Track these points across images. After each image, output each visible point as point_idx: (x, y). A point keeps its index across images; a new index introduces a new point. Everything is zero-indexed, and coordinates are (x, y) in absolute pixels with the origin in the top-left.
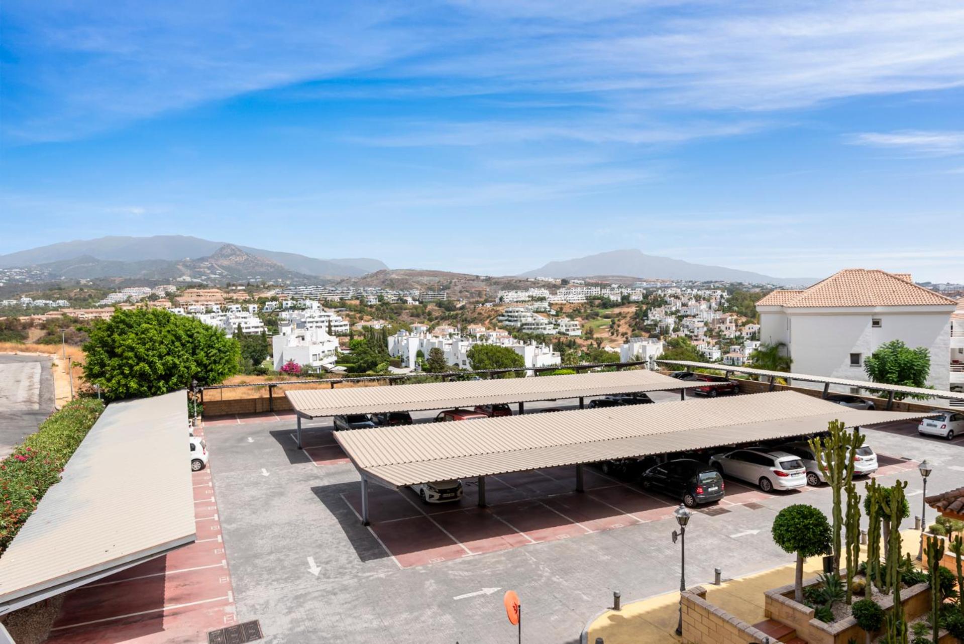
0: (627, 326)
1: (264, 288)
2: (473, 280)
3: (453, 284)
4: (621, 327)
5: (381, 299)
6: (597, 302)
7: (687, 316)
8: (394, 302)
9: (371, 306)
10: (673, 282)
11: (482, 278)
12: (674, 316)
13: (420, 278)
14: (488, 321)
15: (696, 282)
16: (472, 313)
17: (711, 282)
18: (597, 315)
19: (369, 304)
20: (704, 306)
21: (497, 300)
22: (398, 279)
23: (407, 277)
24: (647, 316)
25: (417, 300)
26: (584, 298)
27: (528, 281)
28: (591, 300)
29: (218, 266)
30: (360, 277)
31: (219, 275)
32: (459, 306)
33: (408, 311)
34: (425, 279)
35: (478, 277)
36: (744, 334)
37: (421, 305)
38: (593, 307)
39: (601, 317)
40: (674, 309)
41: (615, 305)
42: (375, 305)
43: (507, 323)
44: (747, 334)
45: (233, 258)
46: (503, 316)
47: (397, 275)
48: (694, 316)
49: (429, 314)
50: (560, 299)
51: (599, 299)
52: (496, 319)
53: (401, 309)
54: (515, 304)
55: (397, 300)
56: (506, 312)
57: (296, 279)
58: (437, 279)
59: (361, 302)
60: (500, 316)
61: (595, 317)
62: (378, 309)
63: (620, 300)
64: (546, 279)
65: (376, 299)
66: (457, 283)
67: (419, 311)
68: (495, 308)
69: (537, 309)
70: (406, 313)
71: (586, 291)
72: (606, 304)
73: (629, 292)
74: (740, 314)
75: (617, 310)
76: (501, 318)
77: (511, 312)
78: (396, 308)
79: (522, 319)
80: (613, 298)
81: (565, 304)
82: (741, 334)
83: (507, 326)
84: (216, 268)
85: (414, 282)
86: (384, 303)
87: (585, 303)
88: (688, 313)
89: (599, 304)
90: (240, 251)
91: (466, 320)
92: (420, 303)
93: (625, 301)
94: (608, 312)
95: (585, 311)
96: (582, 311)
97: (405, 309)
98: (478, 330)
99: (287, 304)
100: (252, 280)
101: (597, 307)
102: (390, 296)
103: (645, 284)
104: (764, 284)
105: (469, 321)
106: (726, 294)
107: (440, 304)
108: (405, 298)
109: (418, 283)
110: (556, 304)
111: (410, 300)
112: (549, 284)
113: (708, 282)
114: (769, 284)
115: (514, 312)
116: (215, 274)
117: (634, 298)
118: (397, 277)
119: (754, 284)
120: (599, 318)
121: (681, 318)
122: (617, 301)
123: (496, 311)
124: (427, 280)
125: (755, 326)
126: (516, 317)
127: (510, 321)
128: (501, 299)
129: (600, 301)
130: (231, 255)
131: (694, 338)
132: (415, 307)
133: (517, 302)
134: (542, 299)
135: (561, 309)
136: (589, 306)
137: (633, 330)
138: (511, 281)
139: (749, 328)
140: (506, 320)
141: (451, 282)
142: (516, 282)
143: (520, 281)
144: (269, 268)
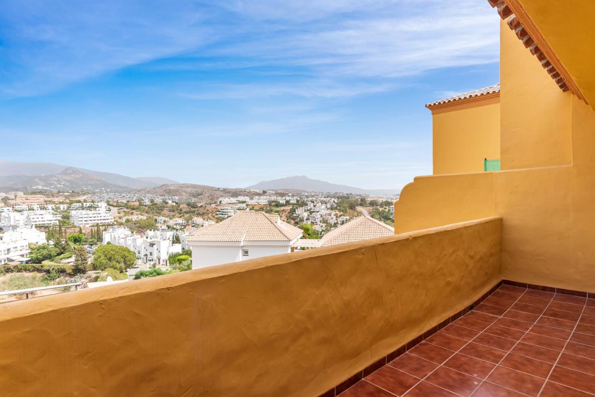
0: (285, 217)
1: (82, 194)
2: (216, 191)
3: (204, 192)
4: (282, 217)
5: (152, 201)
6: (273, 204)
7: (314, 212)
8: (160, 203)
9: (146, 206)
10: (320, 192)
11: (221, 189)
12: (309, 211)
13: (186, 189)
14: (211, 214)
15: (330, 193)
16: (203, 210)
17: (338, 193)
18: (272, 211)
19: (145, 204)
20: (323, 206)
21: (218, 203)
22: (173, 189)
23: (179, 188)
24: (295, 211)
25: (174, 202)
26: (267, 202)
27: (245, 191)
28: (270, 203)
29: (63, 180)
30: (152, 188)
31: (63, 185)
32: (199, 205)
33: (168, 208)
34: (189, 190)
35: (219, 189)
36: (339, 222)
37: (176, 205)
38: (271, 206)
39: (274, 212)
40: (309, 208)
41: (282, 205)
42: (148, 205)
43: (221, 215)
44: (340, 221)
45: (73, 175)
46: (219, 211)
47: (173, 187)
48: (318, 212)
49: (181, 210)
50: (254, 202)
51: (275, 202)
52: (215, 213)
53: (164, 207)
54: (228, 205)
55: (162, 202)
56: (221, 209)
57: (114, 188)
58: (196, 190)
59: (140, 203)
60: (217, 211)
61: (271, 212)
62: (149, 207)
63: (285, 203)
64: (255, 191)
65: (149, 201)
66: (207, 192)
67: (175, 208)
68: (216, 207)
69: (239, 208)
70: (167, 209)
71: (269, 198)
72: (278, 205)
73: (290, 198)
74: (340, 210)
75: (282, 208)
76: (218, 213)
77: (223, 209)
78: (161, 207)
79: (229, 213)
80: (281, 202)
81: (256, 205)
82: (338, 221)
83: (220, 217)
84: (60, 181)
85: (182, 191)
86: (153, 204)
87: (267, 204)
88: (315, 210)
89: (274, 205)
90: (78, 171)
91: (199, 214)
92: (176, 204)
93: (287, 204)
94: (278, 209)
95: (266, 209)
96: (265, 209)
97: (166, 207)
98: (198, 220)
99: (86, 205)
100: (85, 189)
101: (273, 206)
102: (158, 200)
103: (306, 193)
104: (362, 194)
105: (201, 214)
106: (336, 200)
107: (189, 205)
108: (167, 201)
109: (184, 192)
110: (251, 205)
111: (170, 202)
112: (257, 193)
113: (336, 193)
114: (364, 194)
115: (225, 209)
116: (61, 185)
117: (292, 202)
118: (173, 188)
119: (357, 194)
120: (273, 212)
121: (311, 213)
122: (283, 203)
123: (217, 209)
124: (190, 190)
125: (345, 217)
126: (226, 212)
127: (222, 214)
128: (220, 202)
129: (275, 203)
130: (72, 173)
131: (315, 223)
132: (173, 206)
133: (229, 204)
134: (244, 202)
135: (253, 207)
136: (269, 206)
137: (288, 219)
138: (237, 191)
139: (342, 219)
140: (220, 214)
141: (203, 192)
142: (239, 192)
143: (241, 191)
144: (97, 182)
